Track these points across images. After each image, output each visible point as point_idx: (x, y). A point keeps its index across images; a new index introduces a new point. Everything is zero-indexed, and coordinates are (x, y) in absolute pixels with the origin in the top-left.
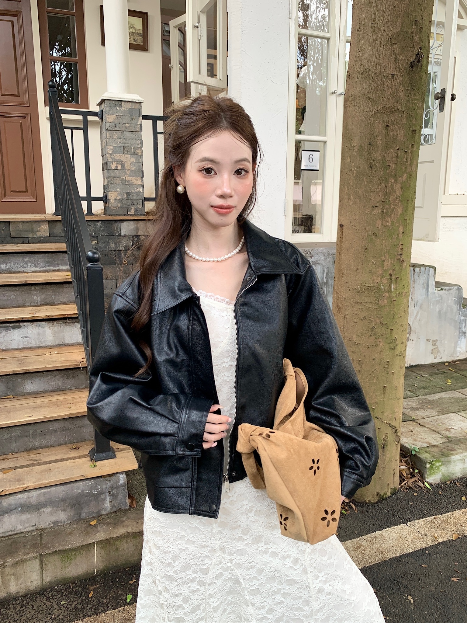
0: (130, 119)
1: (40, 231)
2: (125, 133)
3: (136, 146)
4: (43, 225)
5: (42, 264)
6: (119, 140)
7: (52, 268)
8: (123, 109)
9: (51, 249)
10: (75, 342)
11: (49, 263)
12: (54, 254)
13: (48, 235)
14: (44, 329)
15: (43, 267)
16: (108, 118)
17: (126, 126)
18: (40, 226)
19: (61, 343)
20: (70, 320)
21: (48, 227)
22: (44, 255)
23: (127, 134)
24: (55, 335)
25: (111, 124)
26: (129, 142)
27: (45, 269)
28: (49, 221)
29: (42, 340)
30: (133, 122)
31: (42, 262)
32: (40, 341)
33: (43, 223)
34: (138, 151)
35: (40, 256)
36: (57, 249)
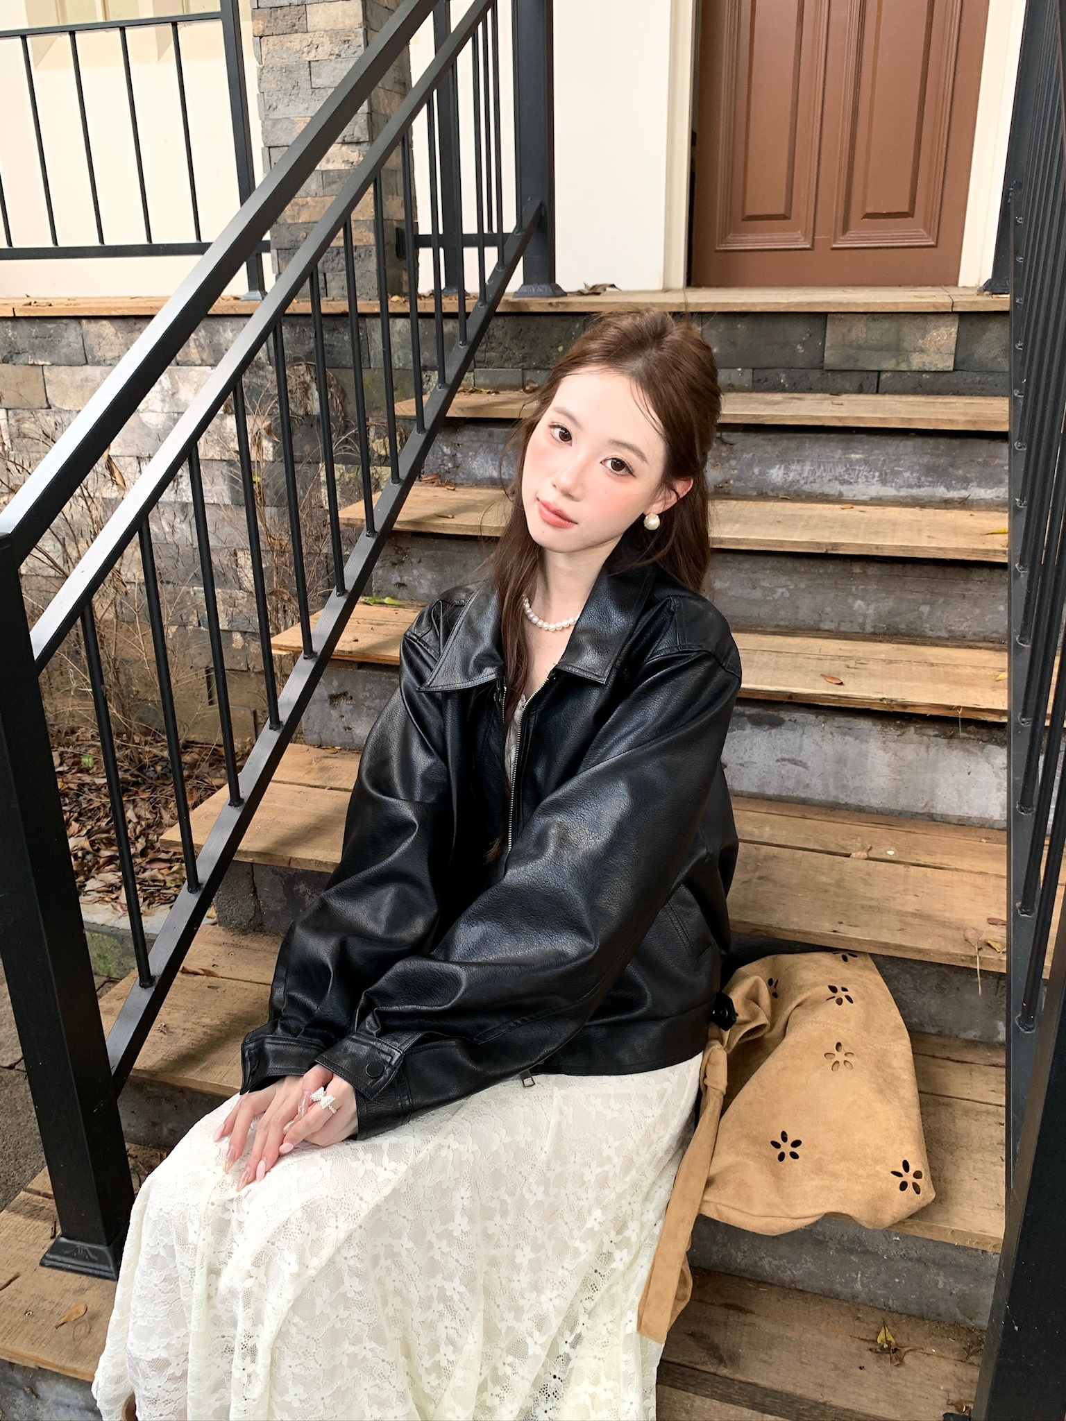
1: (922, 351)
4: (937, 328)
5: (907, 474)
7: (941, 492)
9: (951, 421)
10: (974, 813)
11: (935, 473)
12: (956, 442)
13: (949, 364)
14: (864, 747)
15: (910, 486)
18: (925, 332)
19: (919, 807)
20: (971, 728)
21: (954, 336)
22: (919, 441)
24: (900, 773)
27: (915, 492)
28: (961, 313)
29: (851, 785)
31: (911, 469)
32: (844, 786)
33: (941, 321)
35: (909, 444)
36: (975, 422)
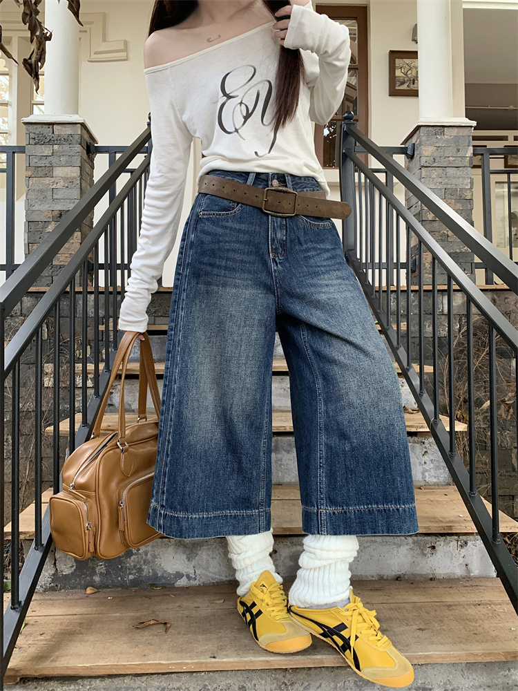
0: (455, 150)
2: (448, 169)
3: (464, 186)
6: (440, 180)
8: (446, 137)
16: (425, 150)
17: (449, 161)
23: (451, 171)
25: (428, 158)
26: (454, 181)
30: (460, 154)
34: (466, 194)
